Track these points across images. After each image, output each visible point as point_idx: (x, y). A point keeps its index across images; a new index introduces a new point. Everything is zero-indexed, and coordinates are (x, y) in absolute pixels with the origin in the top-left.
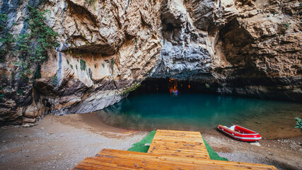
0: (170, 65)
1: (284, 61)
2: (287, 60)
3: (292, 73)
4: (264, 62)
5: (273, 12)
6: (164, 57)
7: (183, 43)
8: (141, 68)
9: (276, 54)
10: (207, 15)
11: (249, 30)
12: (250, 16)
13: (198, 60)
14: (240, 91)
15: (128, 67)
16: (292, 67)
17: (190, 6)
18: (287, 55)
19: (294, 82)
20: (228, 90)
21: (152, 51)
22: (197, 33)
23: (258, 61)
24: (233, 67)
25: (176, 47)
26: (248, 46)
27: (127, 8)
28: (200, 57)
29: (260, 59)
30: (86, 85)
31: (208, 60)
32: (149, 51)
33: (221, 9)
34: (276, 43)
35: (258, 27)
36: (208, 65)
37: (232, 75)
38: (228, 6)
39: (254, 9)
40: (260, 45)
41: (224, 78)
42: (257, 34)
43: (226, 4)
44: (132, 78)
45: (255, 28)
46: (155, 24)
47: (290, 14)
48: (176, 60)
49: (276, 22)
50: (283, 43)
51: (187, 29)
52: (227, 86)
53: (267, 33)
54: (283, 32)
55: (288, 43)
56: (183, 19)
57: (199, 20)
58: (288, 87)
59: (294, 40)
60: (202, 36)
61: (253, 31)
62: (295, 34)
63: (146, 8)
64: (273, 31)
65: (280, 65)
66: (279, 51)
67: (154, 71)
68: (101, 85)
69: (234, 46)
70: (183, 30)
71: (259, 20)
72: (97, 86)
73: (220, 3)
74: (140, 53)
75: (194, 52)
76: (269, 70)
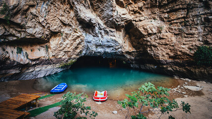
0: (94, 49)
1: (161, 50)
2: (163, 49)
3: (166, 58)
4: (152, 50)
5: (154, 19)
6: (88, 44)
7: (100, 35)
8: (72, 51)
9: (157, 45)
10: (111, 19)
11: (140, 29)
12: (140, 21)
13: (112, 47)
14: (142, 67)
15: (61, 50)
16: (166, 54)
17: (98, 13)
18: (163, 46)
19: (167, 64)
20: (137, 66)
21: (77, 40)
22: (108, 30)
23: (149, 49)
24: (137, 52)
25: (95, 38)
26: (142, 39)
27: (45, 16)
28: (113, 44)
29: (150, 48)
30: (22, 63)
31: (119, 47)
32: (74, 40)
33: (118, 16)
34: (157, 39)
35: (145, 28)
36: (120, 50)
37: (137, 56)
38: (123, 14)
39: (142, 16)
40: (148, 39)
41: (133, 58)
42: (145, 32)
43: (122, 13)
44: (66, 57)
45: (144, 28)
46: (74, 24)
47: (164, 21)
48: (97, 46)
49: (156, 25)
50: (161, 38)
51: (99, 27)
52: (136, 63)
53: (151, 32)
54: (160, 32)
55: (163, 39)
56: (93, 22)
57: (107, 22)
58: (165, 66)
59: (166, 37)
60: (112, 32)
61: (143, 30)
62: (166, 34)
63: (62, 16)
64: (155, 31)
65: (160, 52)
66: (159, 44)
67: (84, 52)
68: (38, 62)
69: (135, 38)
70: (96, 27)
71: (146, 23)
72: (35, 63)
73: (117, 12)
74: (67, 41)
75: (108, 42)
76: (155, 55)
